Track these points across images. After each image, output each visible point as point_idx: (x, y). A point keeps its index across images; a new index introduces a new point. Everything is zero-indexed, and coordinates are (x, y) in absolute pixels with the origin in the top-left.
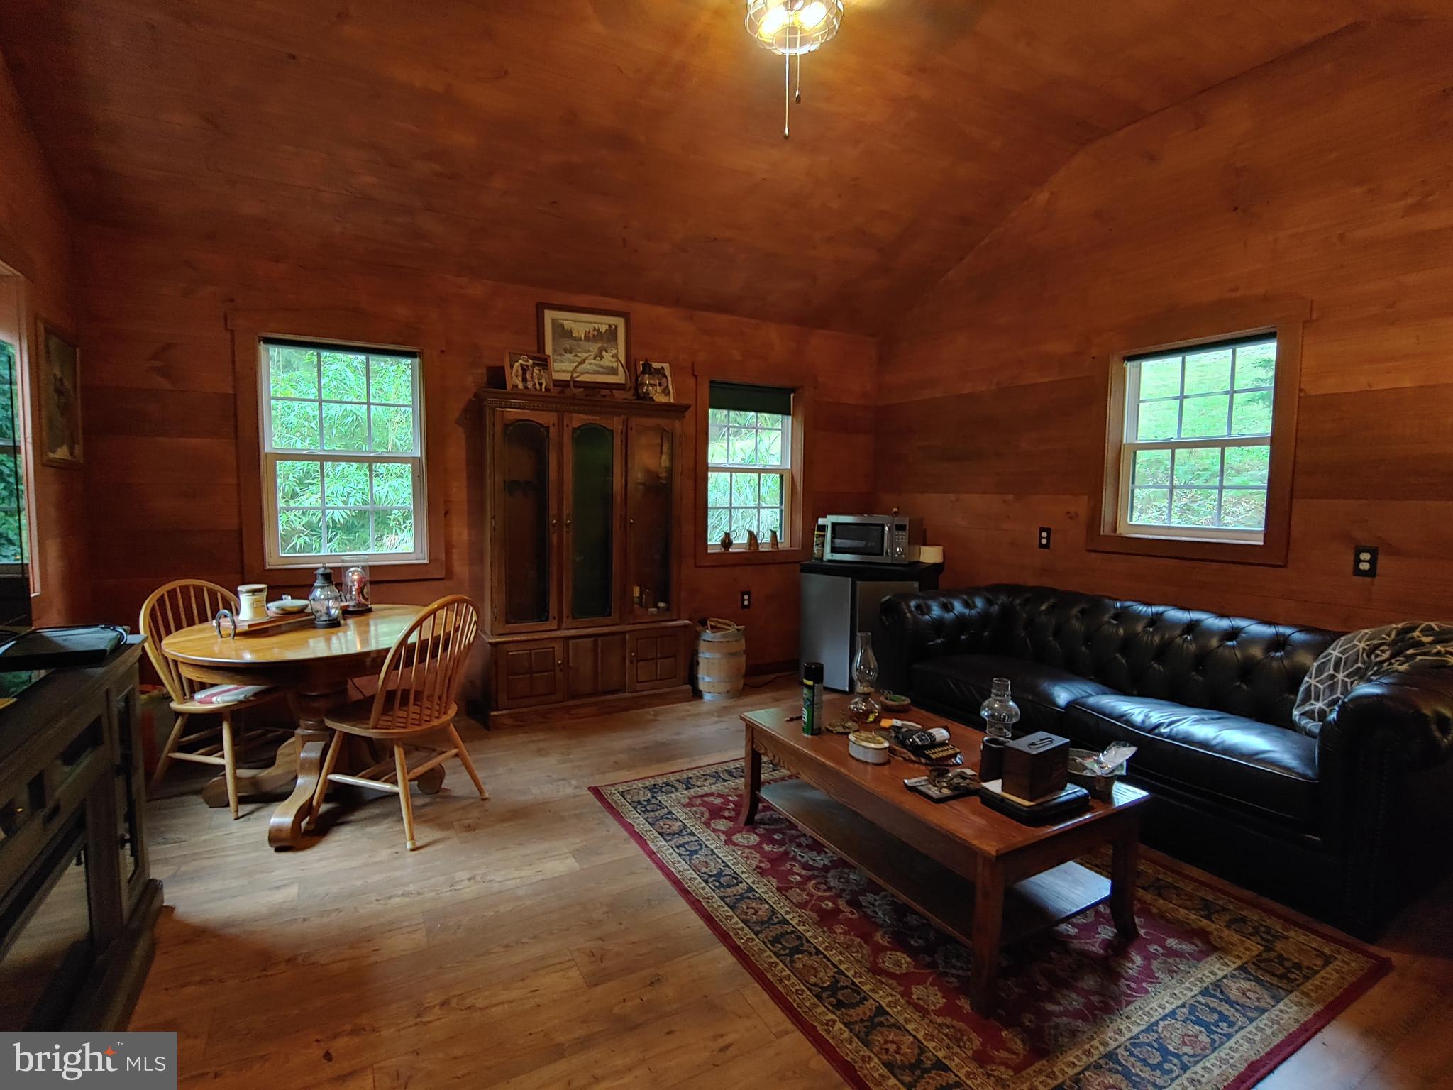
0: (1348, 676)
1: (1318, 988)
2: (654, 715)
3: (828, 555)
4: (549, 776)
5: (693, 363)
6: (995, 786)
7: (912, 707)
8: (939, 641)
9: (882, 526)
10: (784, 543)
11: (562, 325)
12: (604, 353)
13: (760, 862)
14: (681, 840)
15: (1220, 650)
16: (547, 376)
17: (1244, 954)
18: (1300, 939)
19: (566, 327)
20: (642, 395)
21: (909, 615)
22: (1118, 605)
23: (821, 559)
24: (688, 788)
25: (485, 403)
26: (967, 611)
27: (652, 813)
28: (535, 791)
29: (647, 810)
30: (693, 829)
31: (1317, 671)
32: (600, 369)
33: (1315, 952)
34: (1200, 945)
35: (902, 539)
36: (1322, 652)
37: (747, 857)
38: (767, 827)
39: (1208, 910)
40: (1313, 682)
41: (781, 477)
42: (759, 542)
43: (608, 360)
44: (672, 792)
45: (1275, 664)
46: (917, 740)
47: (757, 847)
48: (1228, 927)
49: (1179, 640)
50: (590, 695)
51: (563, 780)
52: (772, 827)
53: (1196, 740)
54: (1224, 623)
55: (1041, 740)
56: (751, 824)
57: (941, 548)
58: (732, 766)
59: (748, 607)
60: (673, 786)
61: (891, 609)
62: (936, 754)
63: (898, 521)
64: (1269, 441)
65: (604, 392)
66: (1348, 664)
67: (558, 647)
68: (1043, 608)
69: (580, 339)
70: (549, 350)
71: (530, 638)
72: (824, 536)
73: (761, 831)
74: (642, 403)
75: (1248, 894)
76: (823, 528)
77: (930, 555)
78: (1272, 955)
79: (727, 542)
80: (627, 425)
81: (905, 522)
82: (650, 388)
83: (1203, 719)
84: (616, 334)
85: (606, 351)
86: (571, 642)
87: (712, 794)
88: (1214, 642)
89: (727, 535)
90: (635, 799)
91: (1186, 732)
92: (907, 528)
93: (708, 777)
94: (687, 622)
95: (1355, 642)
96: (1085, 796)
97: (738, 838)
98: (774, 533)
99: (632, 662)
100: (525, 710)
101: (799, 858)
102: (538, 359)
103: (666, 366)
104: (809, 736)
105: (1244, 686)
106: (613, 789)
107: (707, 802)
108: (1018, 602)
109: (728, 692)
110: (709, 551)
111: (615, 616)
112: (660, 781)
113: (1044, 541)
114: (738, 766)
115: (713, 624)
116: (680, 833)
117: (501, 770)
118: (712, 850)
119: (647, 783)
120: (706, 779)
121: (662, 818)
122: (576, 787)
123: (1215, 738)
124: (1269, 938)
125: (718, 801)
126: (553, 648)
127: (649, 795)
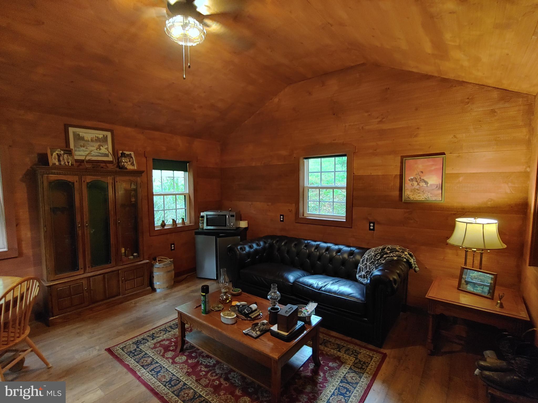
0: (370, 264)
1: (371, 369)
2: (135, 304)
3: (205, 227)
4: (84, 347)
5: (145, 152)
6: (275, 328)
7: (242, 292)
8: (249, 260)
9: (226, 215)
10: (187, 222)
11: (79, 135)
12: (101, 147)
13: (188, 369)
14: (152, 367)
15: (336, 256)
16: (72, 159)
17: (350, 363)
18: (364, 352)
19: (80, 135)
20: (121, 166)
21: (238, 252)
22: (306, 242)
23: (203, 229)
24: (153, 339)
25: (37, 172)
26: (258, 247)
27: (138, 356)
28: (77, 357)
29: (135, 355)
30: (157, 360)
31: (362, 262)
32: (100, 155)
33: (368, 356)
34: (338, 363)
35: (233, 220)
36: (363, 256)
37: (182, 368)
38: (189, 351)
39: (339, 348)
40: (361, 266)
41: (185, 196)
42: (177, 223)
43: (103, 150)
44: (146, 343)
45: (351, 260)
46: (246, 311)
47: (186, 362)
48: (345, 353)
49: (324, 254)
50: (102, 300)
51: (92, 347)
52: (191, 350)
53: (332, 291)
54: (337, 247)
55: (289, 309)
56: (182, 351)
57: (247, 221)
58: (172, 323)
59: (174, 249)
60: (146, 340)
61: (231, 250)
62: (253, 315)
63: (231, 213)
64: (346, 188)
65: (102, 165)
66: (370, 260)
67: (84, 282)
68: (283, 244)
69: (89, 141)
70: (72, 146)
71: (69, 280)
72: (203, 220)
73: (187, 353)
74: (121, 170)
75: (349, 339)
76: (203, 217)
77: (243, 224)
78: (358, 360)
79: (163, 224)
80: (115, 180)
81: (234, 214)
82: (125, 163)
83: (333, 283)
84: (107, 139)
85: (103, 147)
86: (91, 278)
87: (164, 340)
88: (334, 254)
89: (163, 221)
90: (129, 350)
91: (329, 289)
92: (235, 216)
93: (162, 331)
94: (148, 261)
95: (371, 253)
96: (304, 325)
97: (177, 359)
98: (183, 219)
99: (122, 282)
100: (68, 313)
101: (203, 363)
102: (67, 151)
103: (132, 153)
104: (205, 315)
105: (343, 267)
106: (117, 347)
107: (162, 344)
108: (274, 242)
109: (167, 287)
110: (156, 229)
111: (113, 263)
112: (140, 338)
113: (282, 219)
114: (174, 323)
115: (159, 259)
116: (151, 364)
117: (58, 348)
118: (166, 369)
119: (134, 341)
120: (161, 333)
121: (142, 357)
122: (99, 350)
123: (338, 290)
124: (356, 354)
125: (167, 343)
126: (82, 282)
127: (136, 347)
